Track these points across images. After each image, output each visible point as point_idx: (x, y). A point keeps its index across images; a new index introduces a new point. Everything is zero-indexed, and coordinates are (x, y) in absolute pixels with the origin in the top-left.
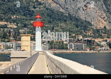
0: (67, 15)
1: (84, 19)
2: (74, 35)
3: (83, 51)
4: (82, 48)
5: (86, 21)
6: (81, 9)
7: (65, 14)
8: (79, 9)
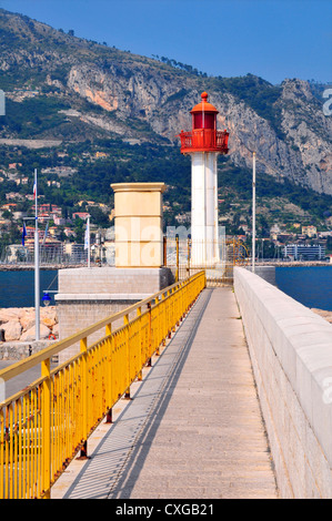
0: (282, 181)
1: (321, 192)
2: (297, 226)
3: (320, 262)
4: (317, 256)
5: (323, 194)
6: (313, 167)
7: (277, 181)
8: (309, 167)
